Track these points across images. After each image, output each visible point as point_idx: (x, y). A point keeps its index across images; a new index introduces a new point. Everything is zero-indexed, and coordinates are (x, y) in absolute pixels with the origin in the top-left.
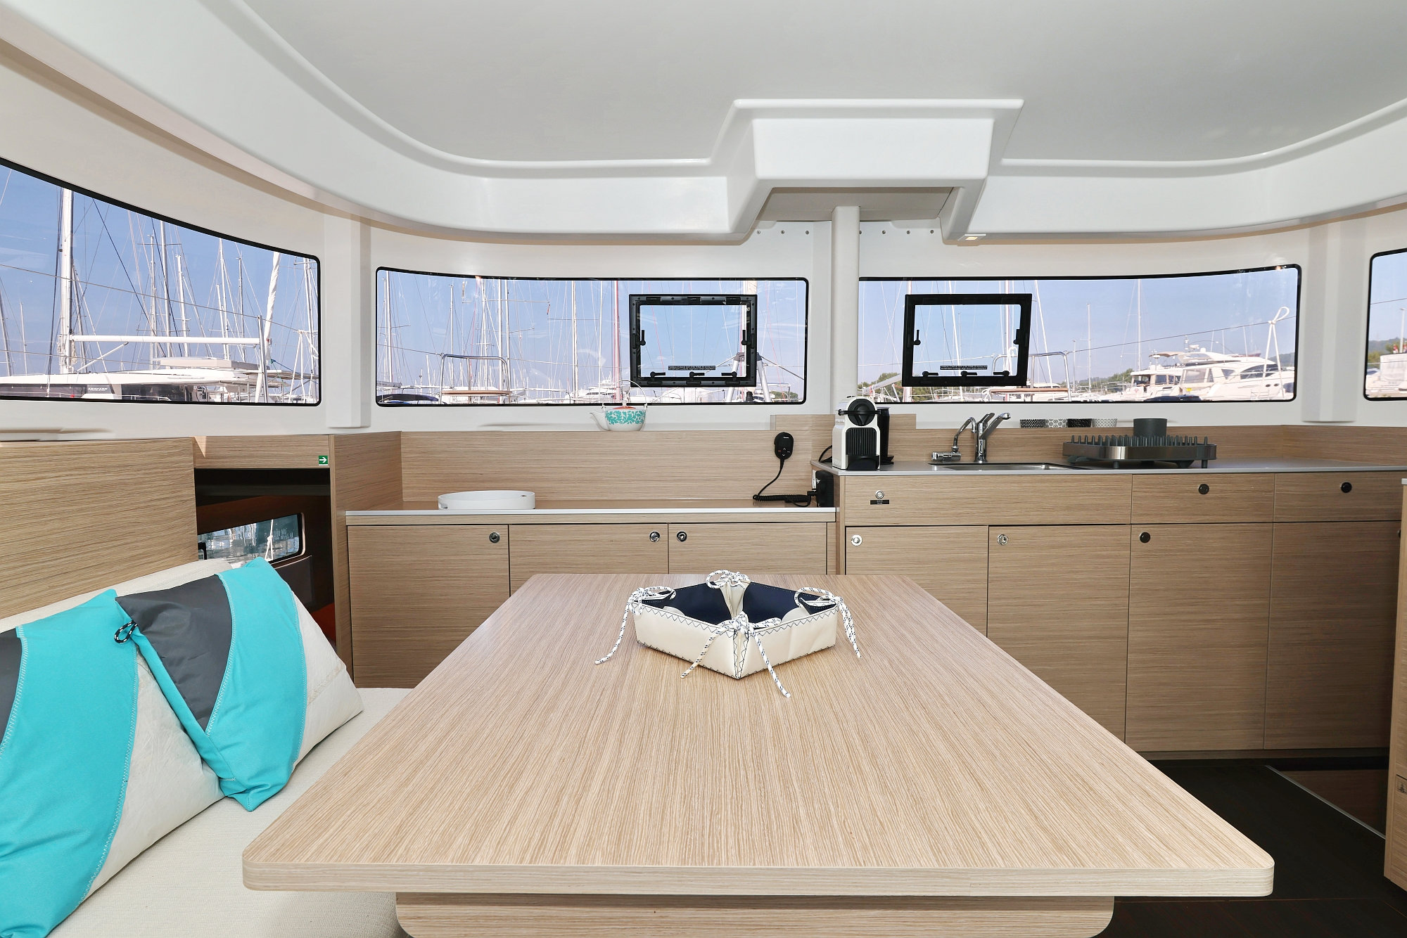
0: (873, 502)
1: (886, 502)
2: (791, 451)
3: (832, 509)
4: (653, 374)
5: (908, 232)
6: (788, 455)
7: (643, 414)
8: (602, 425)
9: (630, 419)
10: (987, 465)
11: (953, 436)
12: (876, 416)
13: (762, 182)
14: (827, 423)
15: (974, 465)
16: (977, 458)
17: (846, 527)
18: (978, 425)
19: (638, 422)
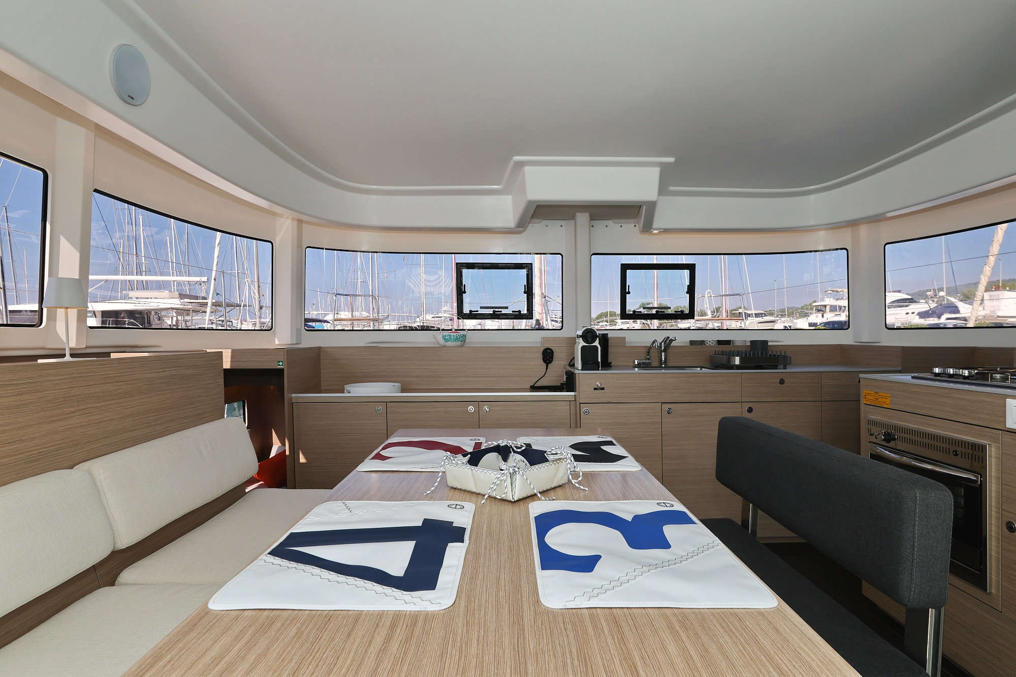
0: (595, 389)
1: (603, 389)
2: (552, 359)
3: (573, 393)
4: (471, 311)
5: (621, 226)
6: (551, 362)
7: (464, 336)
8: (440, 342)
9: (457, 339)
10: (667, 367)
11: (647, 350)
12: (598, 339)
13: (530, 203)
14: (572, 342)
15: (660, 367)
16: (661, 364)
17: (580, 403)
18: (661, 344)
19: (461, 341)
